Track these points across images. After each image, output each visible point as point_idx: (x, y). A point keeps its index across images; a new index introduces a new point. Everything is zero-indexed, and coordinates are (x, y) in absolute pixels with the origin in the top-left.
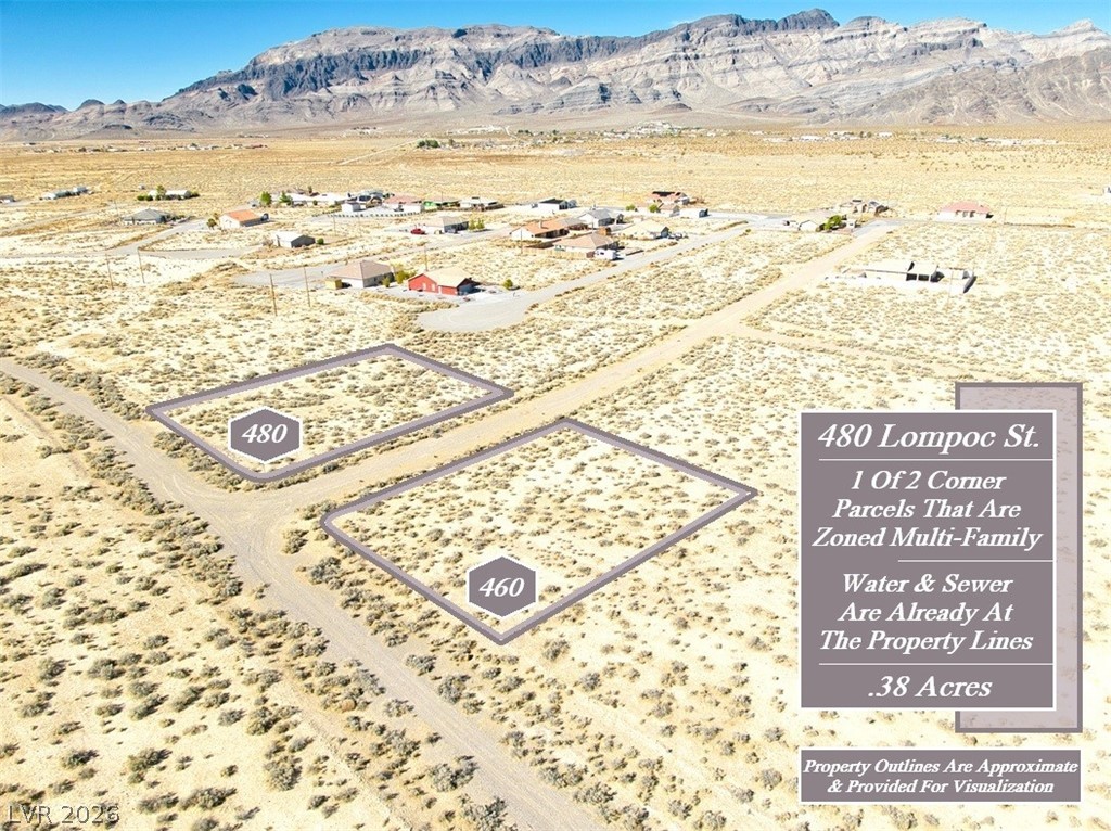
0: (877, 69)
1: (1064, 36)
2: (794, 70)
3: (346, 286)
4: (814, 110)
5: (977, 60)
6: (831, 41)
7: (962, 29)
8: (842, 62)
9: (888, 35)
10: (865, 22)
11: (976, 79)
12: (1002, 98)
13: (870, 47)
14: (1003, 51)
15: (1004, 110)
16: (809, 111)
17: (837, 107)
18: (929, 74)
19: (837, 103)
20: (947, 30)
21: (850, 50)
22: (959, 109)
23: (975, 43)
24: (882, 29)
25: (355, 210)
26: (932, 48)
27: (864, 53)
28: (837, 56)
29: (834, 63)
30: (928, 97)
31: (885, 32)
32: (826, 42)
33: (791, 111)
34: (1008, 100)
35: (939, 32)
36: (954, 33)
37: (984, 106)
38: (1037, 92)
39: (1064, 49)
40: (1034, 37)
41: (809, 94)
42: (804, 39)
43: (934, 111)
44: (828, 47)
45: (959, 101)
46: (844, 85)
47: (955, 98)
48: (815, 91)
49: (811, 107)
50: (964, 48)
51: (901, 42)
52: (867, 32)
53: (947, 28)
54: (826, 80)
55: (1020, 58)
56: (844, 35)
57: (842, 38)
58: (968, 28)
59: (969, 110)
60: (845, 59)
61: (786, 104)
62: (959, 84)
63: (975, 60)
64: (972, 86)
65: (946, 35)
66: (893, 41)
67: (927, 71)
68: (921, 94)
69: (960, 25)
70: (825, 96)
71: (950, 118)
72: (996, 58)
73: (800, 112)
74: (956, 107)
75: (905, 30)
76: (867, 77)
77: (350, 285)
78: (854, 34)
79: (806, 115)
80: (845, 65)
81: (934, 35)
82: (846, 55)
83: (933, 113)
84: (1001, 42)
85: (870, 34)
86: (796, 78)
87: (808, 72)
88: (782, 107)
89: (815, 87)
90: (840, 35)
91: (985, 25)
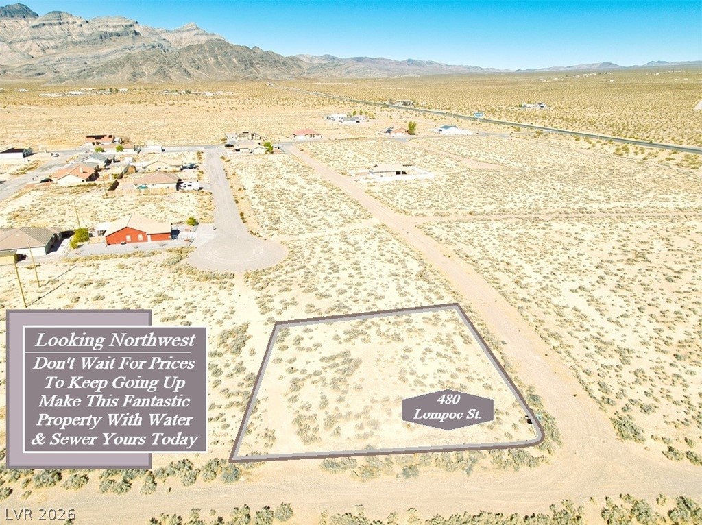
0: (78, 47)
1: (183, 31)
2: (14, 45)
4: (43, 73)
5: (141, 44)
6: (37, 26)
7: (124, 24)
8: (49, 41)
9: (76, 25)
10: (57, 15)
11: (152, 56)
12: (170, 67)
13: (66, 32)
14: (153, 39)
15: (174, 74)
16: (39, 74)
17: (58, 72)
18: (115, 52)
19: (57, 69)
20: (115, 24)
21: (53, 33)
22: (149, 74)
23: (136, 33)
24: (71, 20)
26: (111, 35)
27: (63, 35)
28: (44, 37)
29: (44, 42)
30: (127, 66)
31: (74, 23)
32: (33, 27)
33: (25, 75)
34: (175, 69)
35: (110, 25)
36: (119, 26)
37: (161, 72)
38: (187, 64)
39: (185, 39)
40: (167, 31)
41: (34, 62)
42: (15, 24)
44: (36, 30)
45: (147, 69)
46: (59, 57)
47: (144, 67)
48: (38, 61)
49: (40, 72)
50: (130, 36)
51: (87, 30)
52: (61, 22)
53: (114, 23)
54: (42, 54)
55: (164, 43)
56: (45, 22)
57: (44, 25)
58: (128, 24)
59: (155, 74)
60: (51, 39)
61: (19, 69)
62: (144, 58)
63: (139, 43)
64: (152, 60)
65: (115, 27)
66: (81, 29)
67: (113, 49)
68: (123, 65)
69: (122, 21)
70: (47, 64)
71: (145, 79)
72: (152, 43)
73: (33, 75)
74: (146, 73)
75: (87, 22)
76: (73, 52)
78: (52, 22)
79: (38, 77)
80: (52, 43)
81: (107, 26)
82: (51, 37)
83: (134, 76)
84: (150, 33)
85: (64, 23)
86: (19, 51)
87: (26, 48)
88: (18, 72)
89: (37, 58)
90: (42, 23)
91: (137, 23)
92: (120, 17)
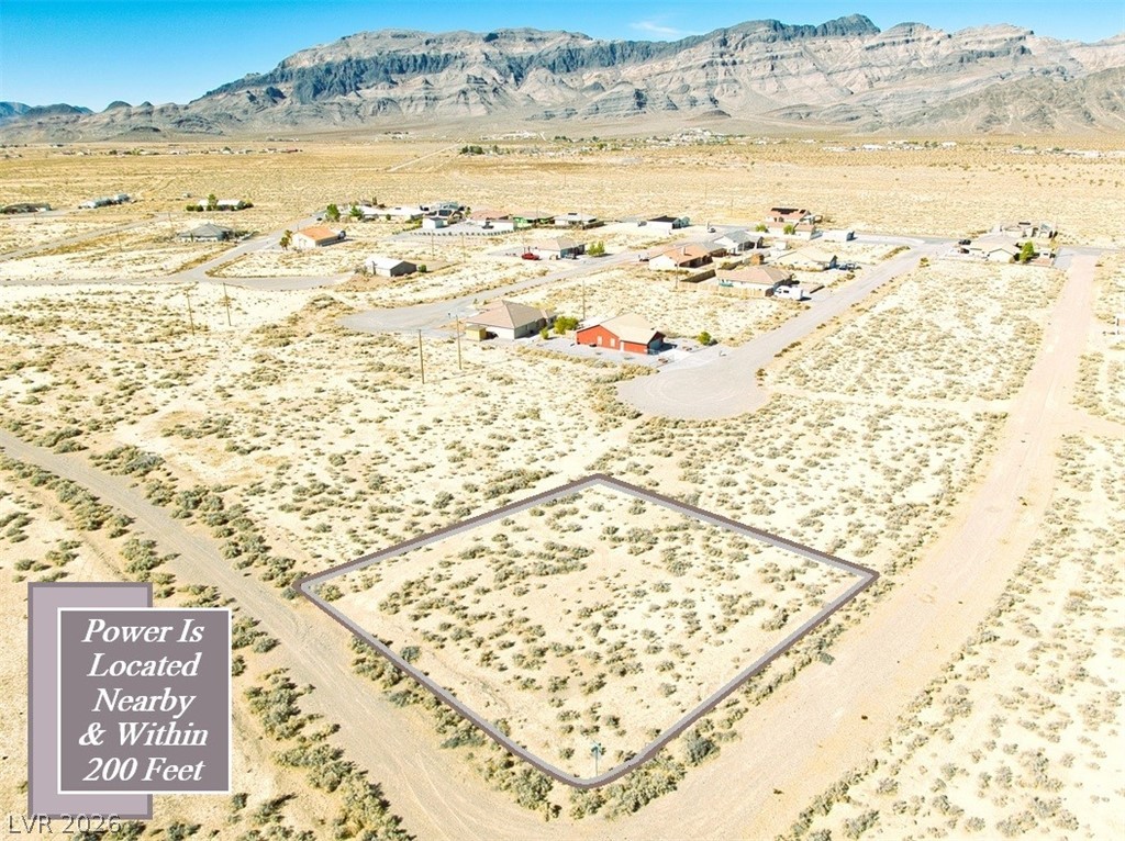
0: (922, 77)
1: (1114, 44)
2: (834, 76)
3: (491, 336)
4: (857, 118)
5: (1026, 68)
6: (872, 47)
7: (1008, 36)
8: (883, 69)
9: (931, 42)
10: (908, 28)
11: (1032, 87)
12: (1059, 107)
13: (913, 54)
14: (1052, 59)
15: (1062, 119)
16: (852, 119)
17: (881, 115)
18: (976, 82)
19: (880, 111)
20: (993, 37)
21: (893, 57)
22: (1015, 118)
23: (1023, 50)
24: (925, 36)
25: (437, 227)
26: (980, 55)
27: (907, 60)
28: (878, 63)
29: (876, 70)
30: (983, 105)
31: (928, 39)
32: (867, 49)
33: (834, 119)
34: (1066, 110)
35: (985, 39)
36: (1000, 40)
37: (1041, 116)
38: (1095, 102)
39: (1114, 57)
40: (1082, 45)
41: (851, 101)
42: (844, 45)
43: (989, 120)
44: (870, 54)
45: (1015, 110)
46: (887, 93)
47: (1010, 107)
48: (857, 99)
49: (854, 115)
50: (1012, 56)
51: (945, 49)
52: (910, 38)
53: (992, 35)
54: (867, 88)
55: (1069, 66)
56: (885, 41)
57: (884, 44)
58: (1016, 36)
59: (1026, 119)
60: (887, 65)
61: (828, 111)
62: (1015, 93)
63: (1023, 67)
64: (1028, 95)
65: (992, 42)
66: (936, 48)
67: (974, 78)
68: (975, 102)
69: (1007, 32)
70: (868, 103)
71: (1006, 127)
72: (1045, 66)
73: (843, 120)
74: (1011, 116)
75: (950, 36)
76: (912, 84)
77: (496, 335)
78: (896, 40)
79: (849, 123)
80: (887, 72)
81: (980, 42)
82: (888, 62)
83: (988, 122)
84: (1049, 49)
85: (913, 40)
86: (837, 85)
87: (848, 80)
88: (825, 115)
89: (857, 95)
90: (881, 42)
91: (1032, 33)
92: (1005, 25)
